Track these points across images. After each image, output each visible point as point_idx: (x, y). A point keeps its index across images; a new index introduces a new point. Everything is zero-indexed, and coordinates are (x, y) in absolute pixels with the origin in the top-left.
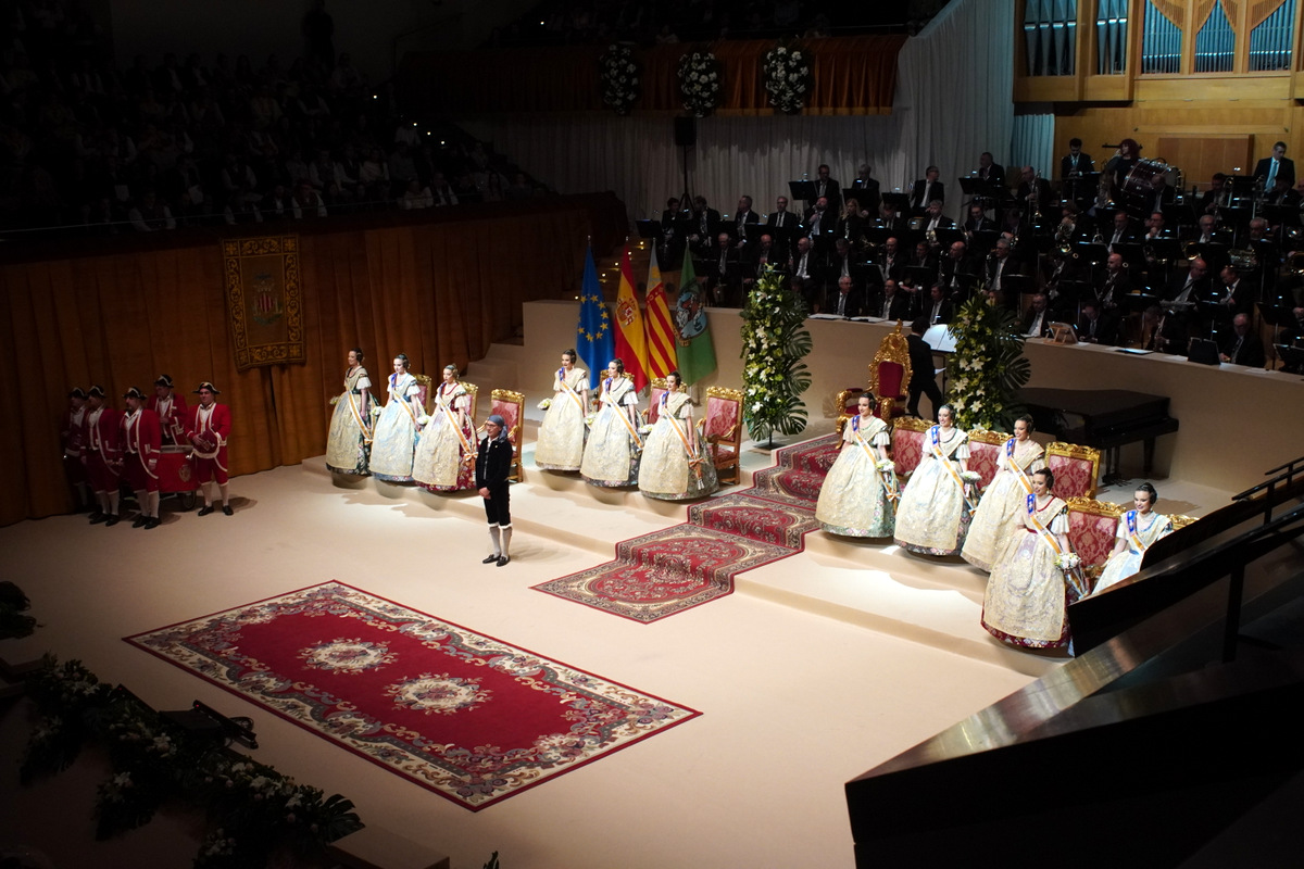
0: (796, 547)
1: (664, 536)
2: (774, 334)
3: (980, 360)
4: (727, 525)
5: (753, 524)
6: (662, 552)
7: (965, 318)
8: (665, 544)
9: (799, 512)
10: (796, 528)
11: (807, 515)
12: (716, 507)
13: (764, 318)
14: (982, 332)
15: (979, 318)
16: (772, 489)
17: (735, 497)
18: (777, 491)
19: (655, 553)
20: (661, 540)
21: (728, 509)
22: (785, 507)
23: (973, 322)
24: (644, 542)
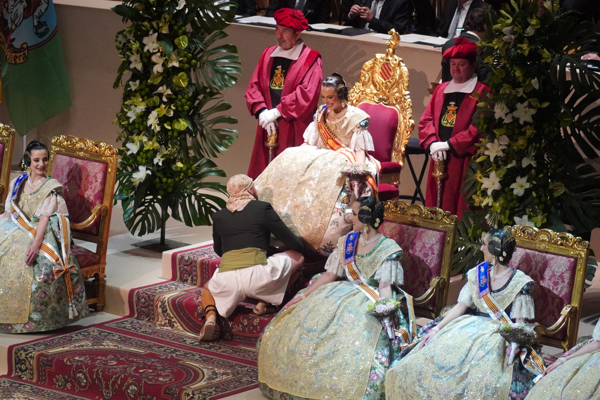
2: (175, 47)
3: (530, 106)
4: (79, 381)
5: (124, 380)
7: (505, 30)
9: (206, 361)
10: (200, 390)
11: (220, 366)
12: (60, 349)
13: (158, 17)
14: (535, 55)
15: (530, 31)
16: (161, 320)
17: (95, 332)
18: (171, 324)
21: (81, 353)
22: (182, 351)
23: (520, 39)
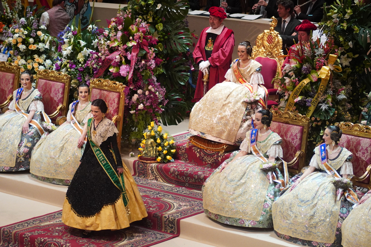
0: (172, 233)
1: (46, 221)
2: (156, 29)
3: (348, 57)
6: (43, 236)
7: (334, 16)
8: (46, 229)
9: (175, 199)
10: (172, 214)
11: (183, 201)
13: (147, 14)
14: (350, 29)
15: (347, 17)
16: (151, 177)
18: (156, 179)
19: (36, 237)
20: (43, 224)
22: (162, 193)
23: (342, 21)
24: (26, 227)
